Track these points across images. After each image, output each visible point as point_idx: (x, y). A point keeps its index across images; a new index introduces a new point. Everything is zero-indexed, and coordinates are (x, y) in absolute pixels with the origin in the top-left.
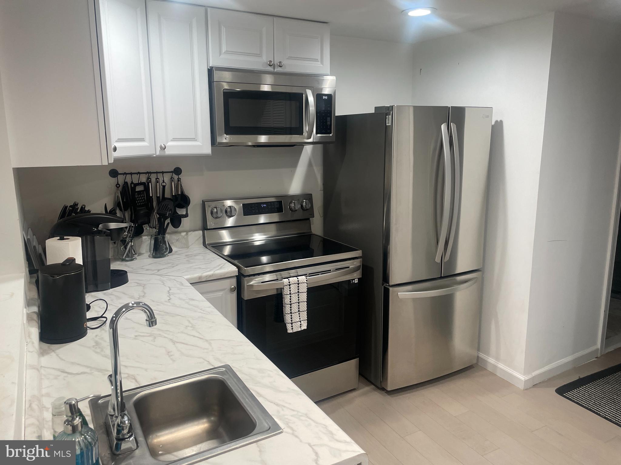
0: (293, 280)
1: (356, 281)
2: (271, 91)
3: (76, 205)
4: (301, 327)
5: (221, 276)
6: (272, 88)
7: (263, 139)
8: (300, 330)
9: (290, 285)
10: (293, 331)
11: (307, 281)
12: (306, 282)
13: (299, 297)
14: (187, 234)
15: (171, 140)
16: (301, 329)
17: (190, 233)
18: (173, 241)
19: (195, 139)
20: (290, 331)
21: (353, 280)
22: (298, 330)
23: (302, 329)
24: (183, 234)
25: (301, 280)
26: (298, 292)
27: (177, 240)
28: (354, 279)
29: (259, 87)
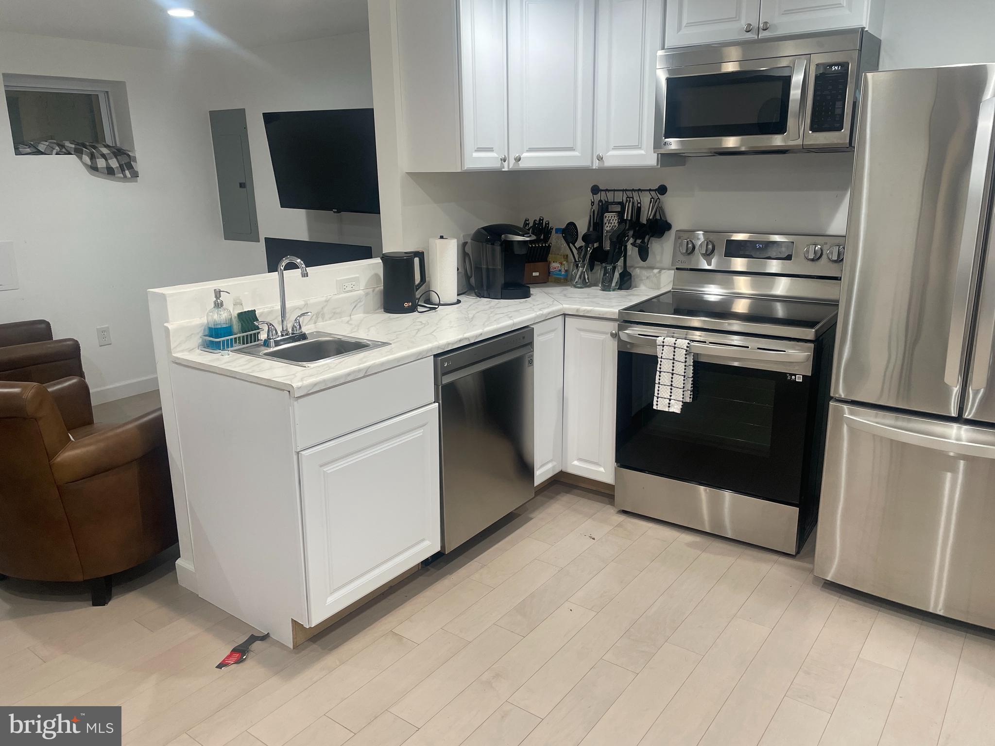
0: (670, 341)
1: (799, 379)
2: (739, 69)
3: (541, 220)
4: (669, 407)
6: (740, 66)
7: (731, 142)
8: (667, 410)
9: (663, 346)
10: (657, 408)
11: (687, 347)
12: (685, 348)
13: (673, 367)
14: (660, 272)
15: (613, 149)
16: (669, 410)
17: (663, 271)
18: (643, 278)
19: (638, 146)
20: (655, 407)
21: (791, 375)
22: (665, 410)
23: (670, 411)
24: (656, 271)
25: (680, 344)
26: (674, 359)
27: (647, 278)
28: (795, 375)
29: (720, 68)
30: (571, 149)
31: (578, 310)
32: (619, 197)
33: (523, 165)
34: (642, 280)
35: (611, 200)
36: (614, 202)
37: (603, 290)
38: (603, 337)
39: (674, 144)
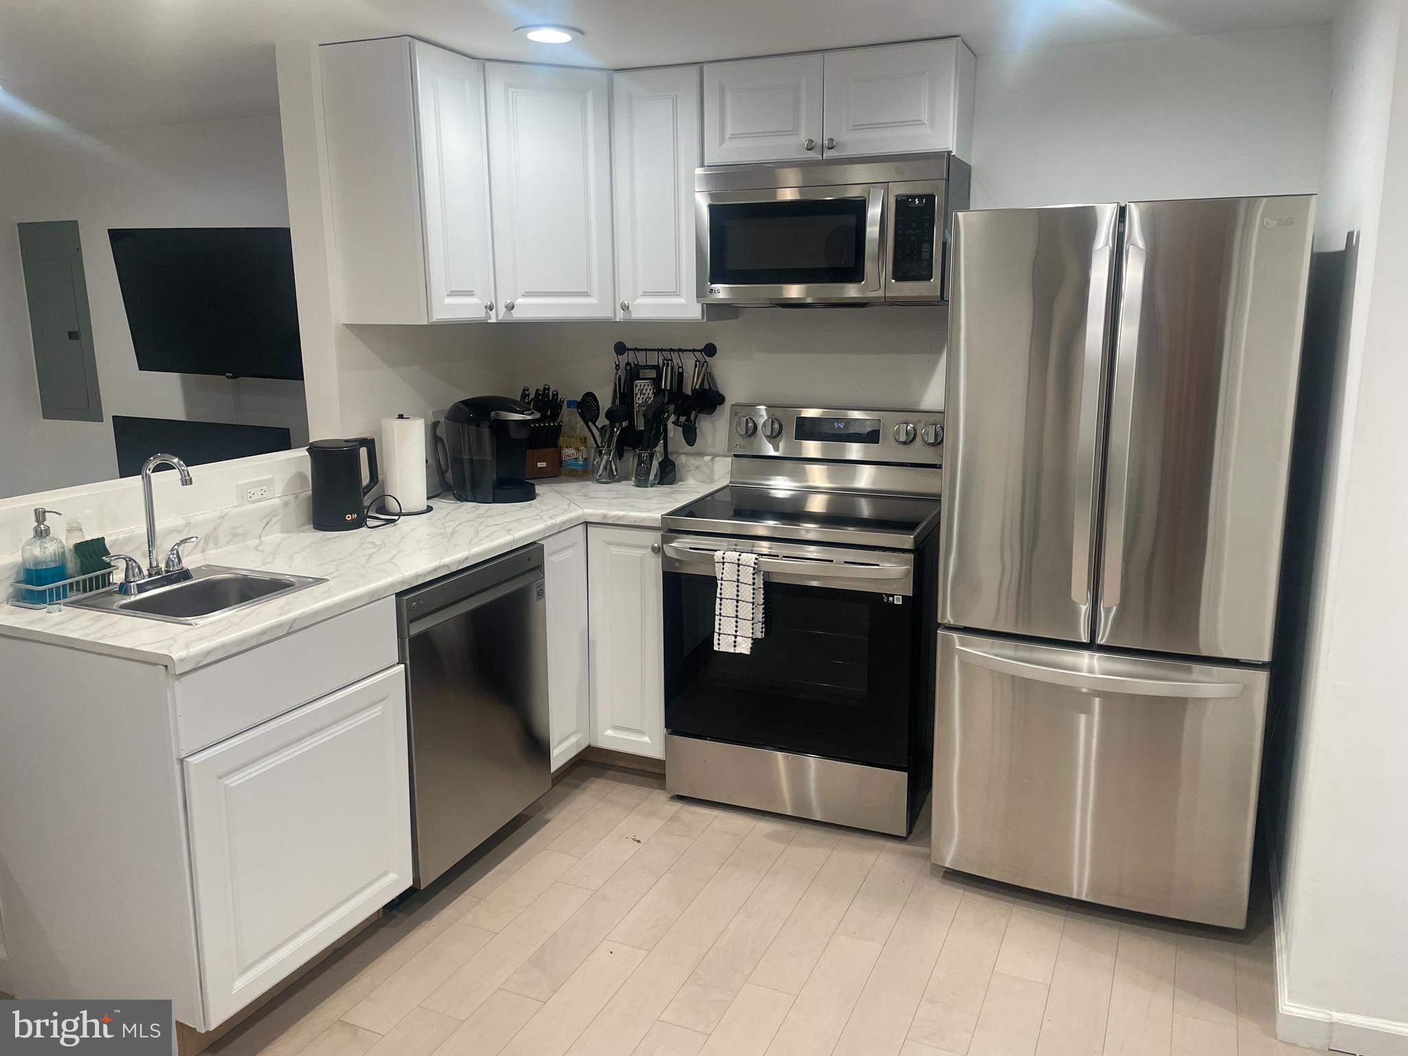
0: (732, 556)
1: (898, 601)
2: (798, 198)
3: (546, 389)
4: (735, 646)
5: (635, 521)
6: (801, 193)
7: (794, 291)
8: (733, 651)
9: (723, 563)
10: (719, 648)
11: (755, 564)
12: (753, 565)
13: (738, 591)
14: (712, 460)
16: (735, 650)
17: (717, 459)
18: (691, 469)
19: (676, 292)
20: (716, 648)
21: (888, 595)
22: (729, 651)
23: (737, 652)
24: (707, 458)
25: (745, 560)
26: (738, 580)
27: (697, 468)
28: (893, 596)
29: (775, 195)
30: (586, 294)
31: (605, 516)
32: (654, 359)
33: (517, 315)
34: (690, 471)
35: (642, 362)
36: (647, 366)
37: (638, 486)
38: (641, 552)
39: (722, 291)
